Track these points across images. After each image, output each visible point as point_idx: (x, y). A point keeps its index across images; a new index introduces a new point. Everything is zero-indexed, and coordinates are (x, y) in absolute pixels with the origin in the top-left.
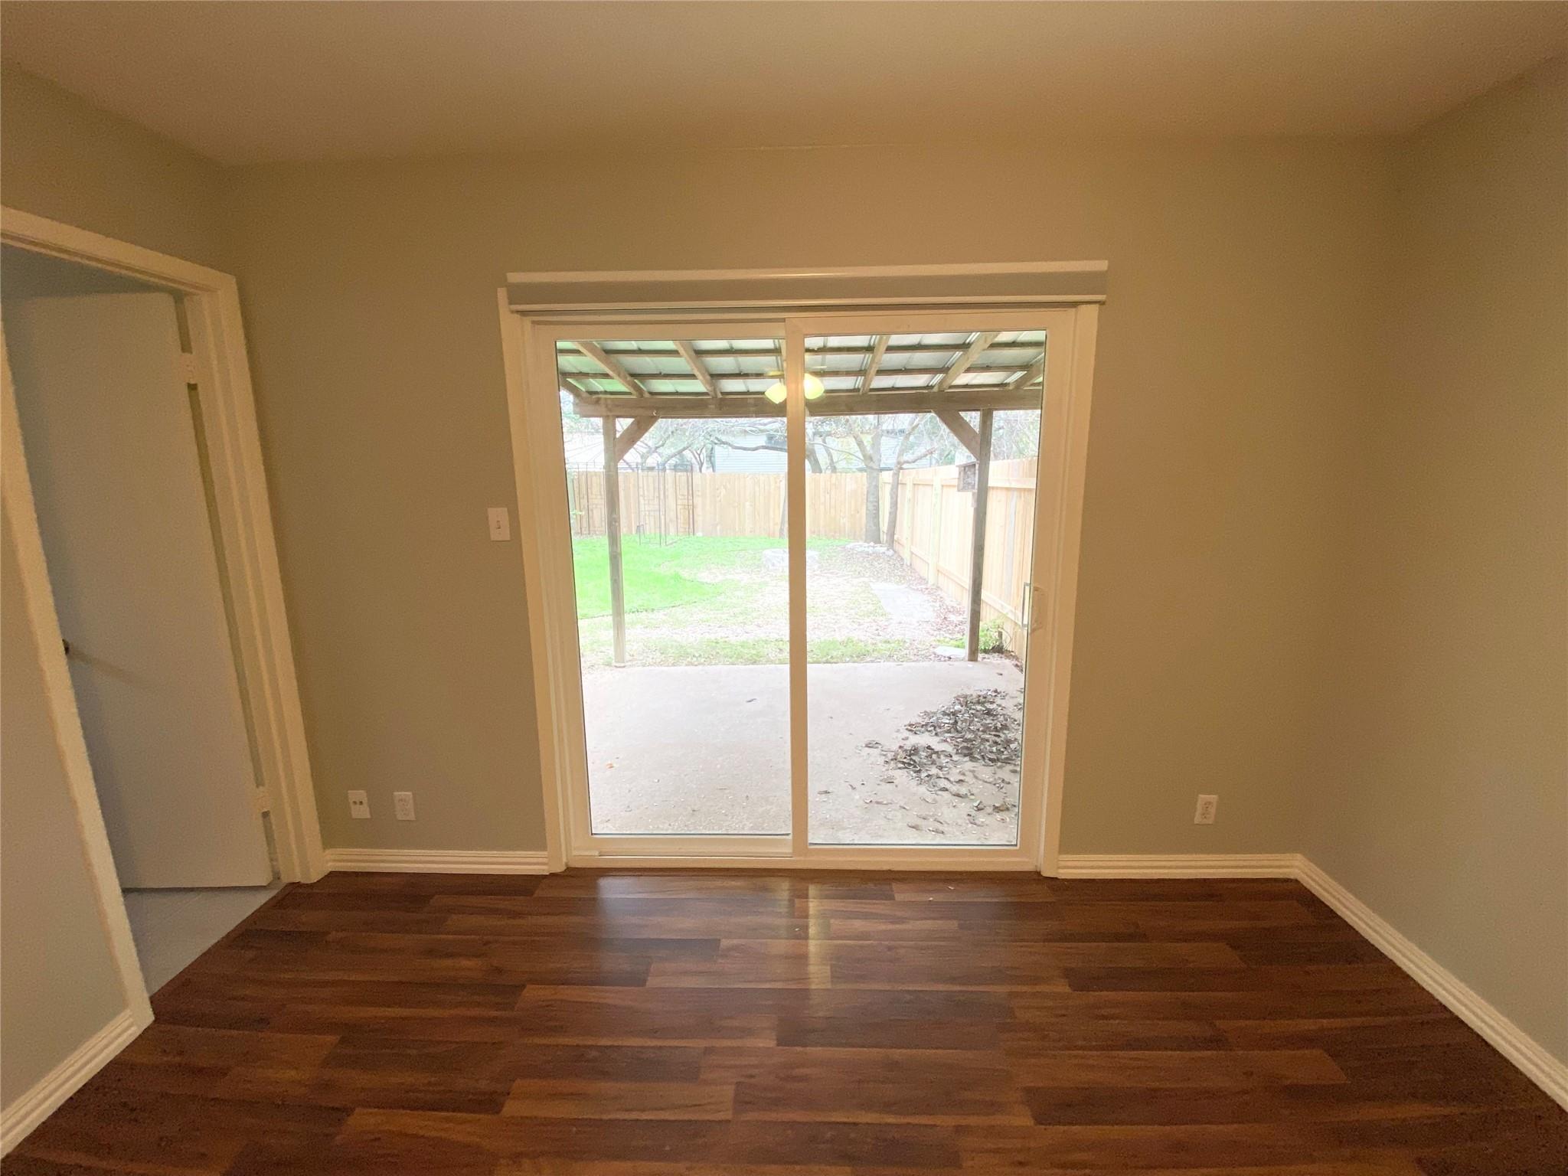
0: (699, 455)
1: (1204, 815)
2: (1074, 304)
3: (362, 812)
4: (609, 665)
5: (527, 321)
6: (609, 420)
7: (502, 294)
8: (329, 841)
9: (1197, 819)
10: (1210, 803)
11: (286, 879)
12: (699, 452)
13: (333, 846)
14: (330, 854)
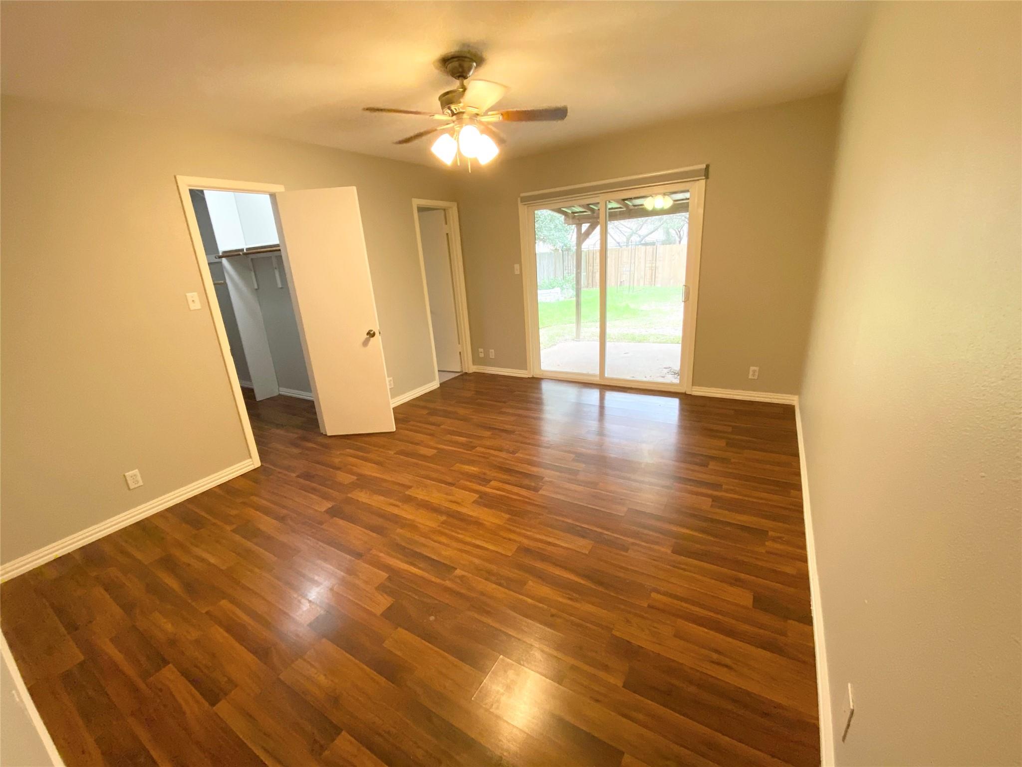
0: (679, 232)
1: (753, 375)
2: (698, 180)
3: (482, 355)
4: (573, 340)
5: (526, 206)
6: (579, 226)
7: (519, 199)
8: (474, 363)
9: (750, 377)
10: (755, 371)
11: (464, 371)
12: (679, 230)
13: (475, 365)
14: (475, 367)
